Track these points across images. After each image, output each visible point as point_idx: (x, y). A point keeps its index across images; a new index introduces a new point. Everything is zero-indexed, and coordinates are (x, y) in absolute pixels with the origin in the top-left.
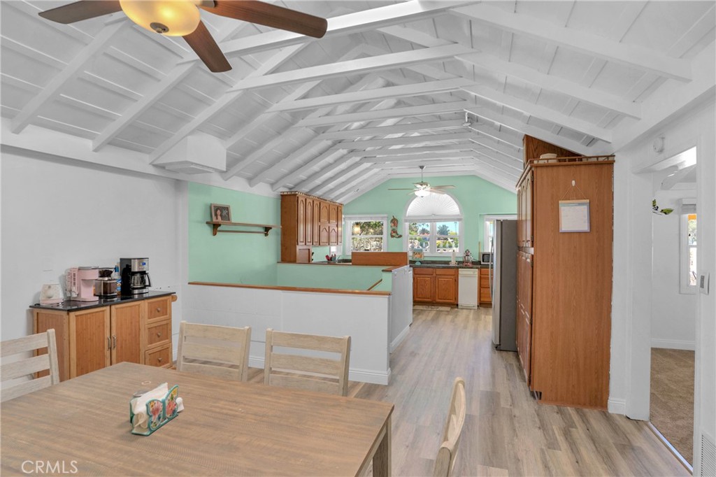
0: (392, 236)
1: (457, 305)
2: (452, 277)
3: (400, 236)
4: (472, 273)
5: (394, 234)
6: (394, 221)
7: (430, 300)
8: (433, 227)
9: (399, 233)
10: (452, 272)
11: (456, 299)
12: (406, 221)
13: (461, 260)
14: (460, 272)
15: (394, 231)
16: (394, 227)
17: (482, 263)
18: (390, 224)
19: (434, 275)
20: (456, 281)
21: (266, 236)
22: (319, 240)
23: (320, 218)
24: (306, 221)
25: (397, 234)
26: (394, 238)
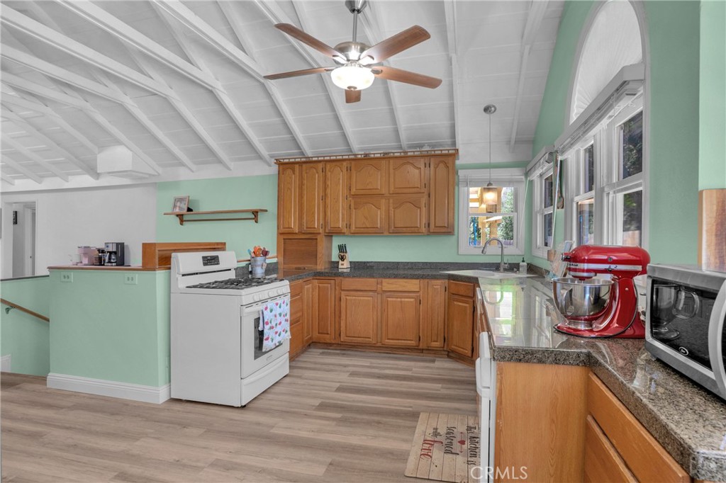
21: (256, 222)
22: (350, 225)
23: (350, 187)
24: (302, 197)
25: (561, 197)
26: (559, 209)
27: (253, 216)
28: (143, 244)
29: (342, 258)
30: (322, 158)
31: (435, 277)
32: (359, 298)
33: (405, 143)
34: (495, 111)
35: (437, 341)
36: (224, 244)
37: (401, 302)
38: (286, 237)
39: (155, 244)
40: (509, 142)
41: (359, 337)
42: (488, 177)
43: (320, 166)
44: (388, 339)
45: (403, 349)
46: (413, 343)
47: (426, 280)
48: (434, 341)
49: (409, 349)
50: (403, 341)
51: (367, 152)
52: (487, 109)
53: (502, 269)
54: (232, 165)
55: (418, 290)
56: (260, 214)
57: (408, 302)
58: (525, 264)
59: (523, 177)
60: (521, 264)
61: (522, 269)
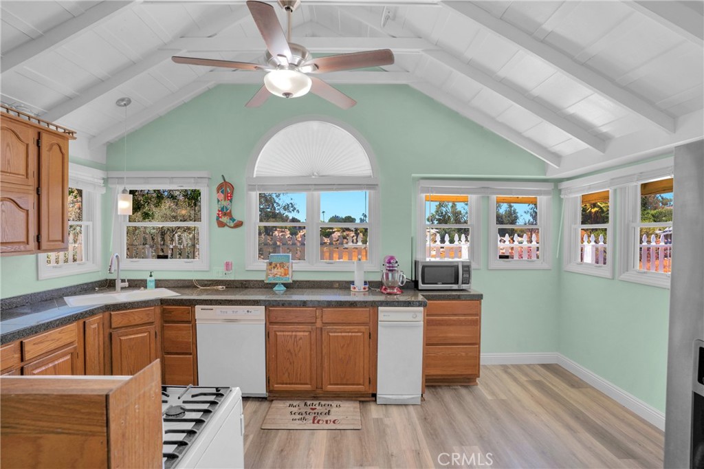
0: (221, 225)
1: (374, 395)
2: (363, 328)
3: (239, 224)
4: (409, 317)
5: (225, 219)
6: (226, 189)
7: (308, 387)
8: (313, 209)
9: (237, 216)
10: (362, 314)
11: (373, 381)
12: (252, 188)
13: (377, 278)
14: (381, 317)
15: (225, 212)
16: (225, 203)
17: (421, 286)
18: (215, 195)
19: (319, 324)
20: (372, 337)
25: (232, 219)
26: (226, 228)
31: (93, 314)
53: (119, 289)
57: (64, 362)
58: (153, 278)
59: (102, 181)
60: (149, 279)
61: (151, 284)
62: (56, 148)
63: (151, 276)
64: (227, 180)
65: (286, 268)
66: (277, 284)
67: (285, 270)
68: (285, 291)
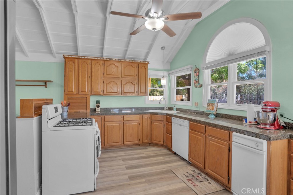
0: (195, 86)
2: (225, 143)
3: (201, 86)
5: (197, 84)
6: (197, 71)
7: (201, 165)
15: (197, 81)
16: (197, 77)
18: (194, 75)
21: (46, 87)
22: (104, 91)
23: (104, 73)
24: (79, 76)
25: (199, 84)
26: (197, 88)
27: (44, 84)
28: (21, 100)
29: (98, 107)
30: (90, 58)
31: (145, 114)
32: (114, 125)
33: (127, 56)
34: (165, 49)
35: (146, 140)
36: (52, 100)
37: (132, 125)
38: (69, 96)
39: (32, 99)
40: (163, 62)
41: (114, 143)
42: (163, 75)
43: (89, 61)
44: (126, 142)
45: (131, 145)
46: (137, 142)
47: (142, 115)
48: (145, 140)
49: (134, 145)
50: (133, 142)
51: (111, 58)
52: (162, 48)
53: (165, 109)
54: (29, 54)
55: (139, 119)
56: (48, 83)
57: (135, 124)
58: (175, 107)
59: (168, 75)
60: (174, 107)
61: (175, 109)
62: (143, 67)
63: (175, 106)
64: (197, 67)
65: (213, 106)
66: (211, 114)
67: (213, 107)
68: (214, 118)
